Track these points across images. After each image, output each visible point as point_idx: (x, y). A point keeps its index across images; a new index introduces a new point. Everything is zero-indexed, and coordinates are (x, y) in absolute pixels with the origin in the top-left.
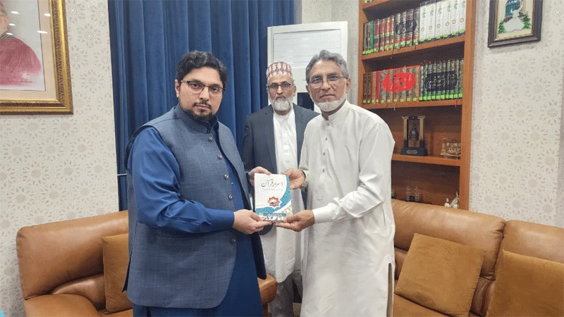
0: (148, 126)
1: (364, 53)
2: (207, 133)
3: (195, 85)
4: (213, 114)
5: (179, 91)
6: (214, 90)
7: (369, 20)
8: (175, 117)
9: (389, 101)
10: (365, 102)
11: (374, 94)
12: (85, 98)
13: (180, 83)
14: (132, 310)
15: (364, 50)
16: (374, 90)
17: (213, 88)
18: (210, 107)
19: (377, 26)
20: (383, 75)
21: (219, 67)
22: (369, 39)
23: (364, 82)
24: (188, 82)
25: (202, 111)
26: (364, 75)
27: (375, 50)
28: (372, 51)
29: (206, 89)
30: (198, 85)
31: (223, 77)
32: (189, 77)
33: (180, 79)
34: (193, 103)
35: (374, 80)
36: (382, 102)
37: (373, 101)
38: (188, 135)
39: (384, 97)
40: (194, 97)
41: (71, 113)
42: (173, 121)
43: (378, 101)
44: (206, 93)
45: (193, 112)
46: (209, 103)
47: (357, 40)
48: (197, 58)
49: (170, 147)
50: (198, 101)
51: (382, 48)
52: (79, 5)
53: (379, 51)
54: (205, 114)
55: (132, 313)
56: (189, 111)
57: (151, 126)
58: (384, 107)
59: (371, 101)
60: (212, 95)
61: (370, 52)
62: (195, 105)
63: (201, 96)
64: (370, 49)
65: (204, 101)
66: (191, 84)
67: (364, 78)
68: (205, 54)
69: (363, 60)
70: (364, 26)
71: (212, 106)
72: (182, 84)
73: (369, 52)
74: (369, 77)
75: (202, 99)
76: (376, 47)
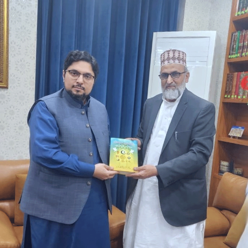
0: (41, 100)
1: (230, 57)
2: (81, 108)
3: (74, 74)
4: (86, 94)
5: (65, 77)
6: (88, 77)
7: (237, 30)
8: (61, 95)
9: (244, 97)
10: (226, 96)
11: (234, 90)
12: (17, 78)
13: (65, 72)
14: (23, 227)
15: (230, 54)
16: (234, 88)
17: (86, 75)
18: (84, 89)
19: (242, 35)
20: (242, 76)
21: (92, 61)
22: (235, 46)
23: (228, 80)
24: (69, 71)
25: (78, 91)
26: (228, 74)
27: (239, 55)
28: (236, 55)
29: (81, 76)
30: (76, 73)
31: (94, 69)
32: (71, 68)
33: (66, 69)
34: (72, 85)
35: (235, 79)
36: (239, 97)
37: (232, 96)
38: (67, 109)
39: (241, 94)
40: (73, 81)
41: (7, 88)
42: (59, 98)
43: (236, 96)
44: (81, 79)
45: (71, 92)
46: (83, 86)
47: (226, 46)
48: (76, 55)
49: (54, 115)
50: (75, 84)
51: (244, 54)
52: (18, 12)
53: (242, 56)
54: (80, 94)
55: (23, 229)
56: (69, 91)
57: (43, 101)
58: (240, 102)
59: (231, 96)
60: (85, 80)
61: (235, 57)
62: (73, 87)
63: (77, 81)
64: (235, 54)
65: (79, 85)
66: (71, 73)
67: (228, 77)
68: (83, 52)
69: (228, 63)
70: (232, 35)
71: (85, 88)
72: (67, 72)
73: (233, 56)
74: (232, 77)
75: (78, 83)
76: (239, 53)
